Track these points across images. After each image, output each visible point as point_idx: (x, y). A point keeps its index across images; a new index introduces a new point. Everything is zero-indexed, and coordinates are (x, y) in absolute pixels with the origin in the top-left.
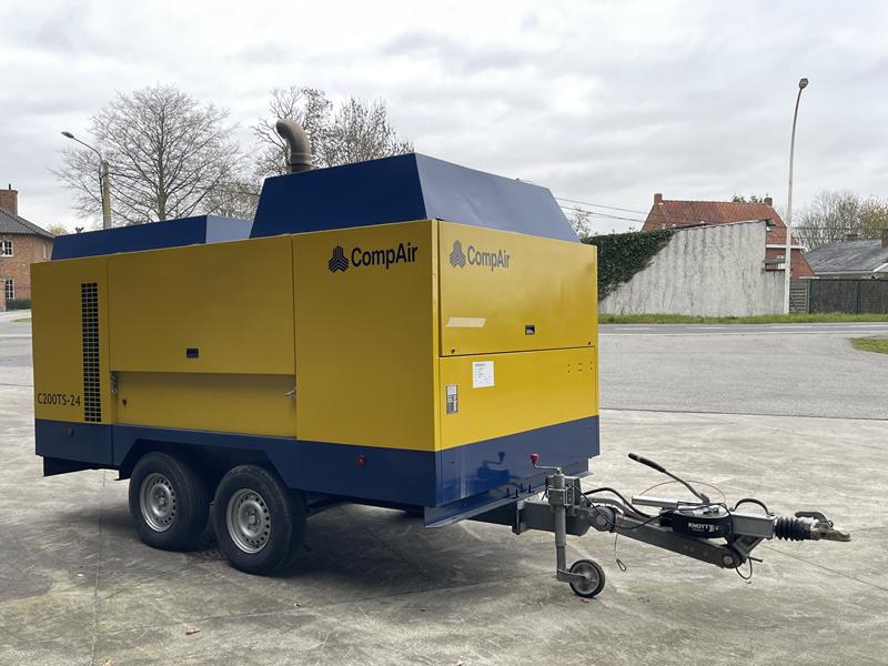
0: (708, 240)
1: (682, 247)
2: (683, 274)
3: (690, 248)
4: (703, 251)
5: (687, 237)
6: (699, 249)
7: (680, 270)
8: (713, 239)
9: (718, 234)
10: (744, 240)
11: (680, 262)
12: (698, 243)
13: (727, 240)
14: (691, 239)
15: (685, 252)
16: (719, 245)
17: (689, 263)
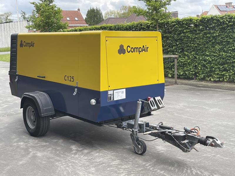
0: (11, 27)
1: (3, 29)
2: (4, 37)
3: (6, 29)
4: (10, 30)
5: (4, 26)
6: (8, 29)
7: (3, 36)
8: (12, 26)
9: (14, 25)
10: (21, 26)
11: (3, 34)
12: (8, 27)
13: (16, 26)
14: (5, 26)
15: (4, 30)
16: (14, 28)
17: (6, 34)
